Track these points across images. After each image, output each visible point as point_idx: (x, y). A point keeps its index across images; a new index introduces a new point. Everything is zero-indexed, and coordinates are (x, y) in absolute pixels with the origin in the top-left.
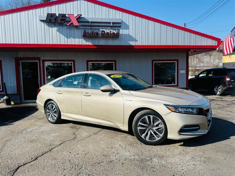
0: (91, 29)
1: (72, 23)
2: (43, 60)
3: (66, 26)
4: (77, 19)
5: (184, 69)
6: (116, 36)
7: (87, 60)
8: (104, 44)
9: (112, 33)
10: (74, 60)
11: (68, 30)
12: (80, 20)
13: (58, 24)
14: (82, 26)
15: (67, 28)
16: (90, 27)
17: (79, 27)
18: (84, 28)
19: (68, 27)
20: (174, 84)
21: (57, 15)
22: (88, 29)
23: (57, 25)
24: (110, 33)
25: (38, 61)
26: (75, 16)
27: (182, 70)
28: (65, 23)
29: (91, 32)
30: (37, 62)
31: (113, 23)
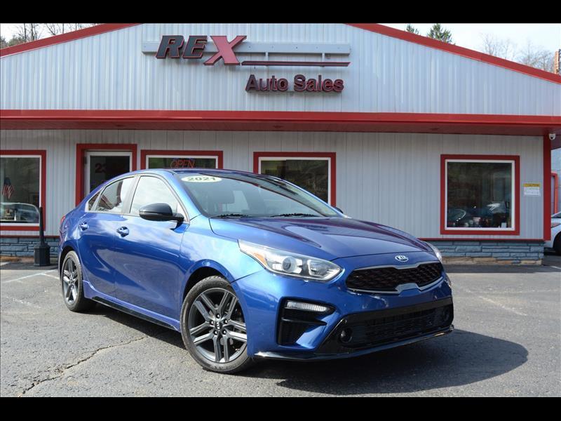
0: (268, 71)
1: (221, 57)
2: (142, 151)
3: (205, 64)
4: (233, 48)
5: (538, 185)
6: (335, 88)
7: (254, 153)
8: (301, 110)
9: (323, 80)
10: (222, 152)
11: (210, 74)
12: (242, 49)
13: (187, 60)
14: (244, 63)
15: (208, 70)
16: (265, 67)
17: (237, 66)
18: (251, 70)
19: (210, 66)
20: (507, 227)
21: (186, 40)
22: (262, 71)
23: (184, 63)
24: (317, 80)
25: (130, 154)
26: (230, 39)
27: (530, 185)
28: (203, 58)
29: (268, 80)
30: (129, 157)
31: (327, 55)
